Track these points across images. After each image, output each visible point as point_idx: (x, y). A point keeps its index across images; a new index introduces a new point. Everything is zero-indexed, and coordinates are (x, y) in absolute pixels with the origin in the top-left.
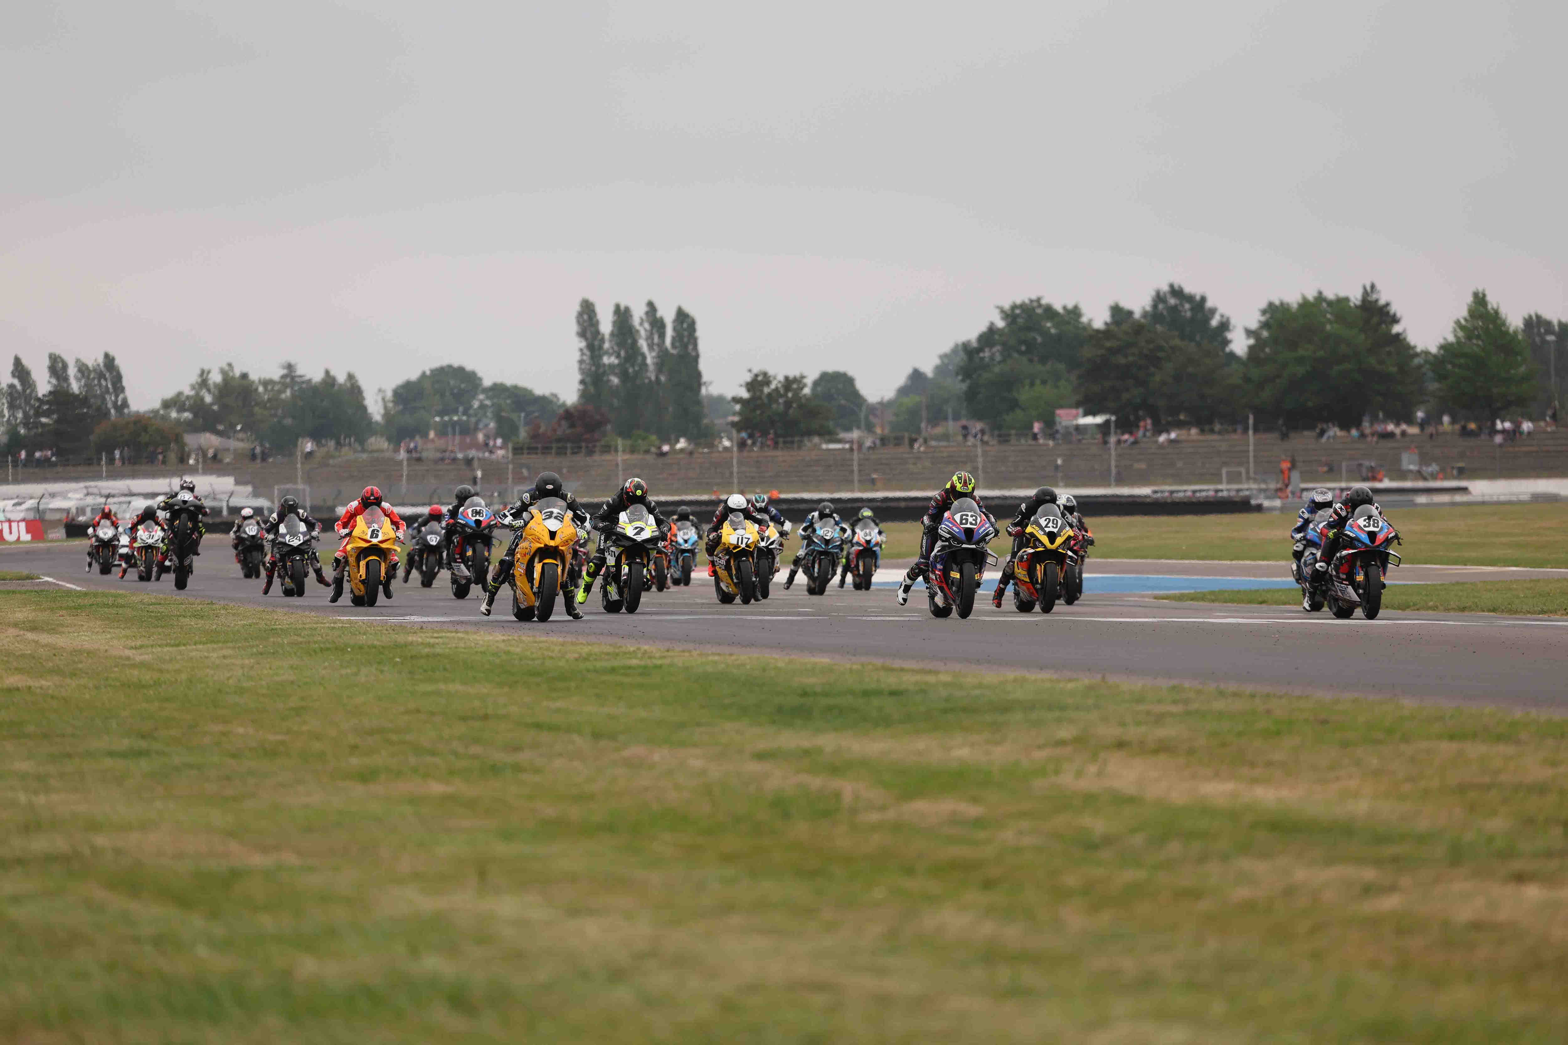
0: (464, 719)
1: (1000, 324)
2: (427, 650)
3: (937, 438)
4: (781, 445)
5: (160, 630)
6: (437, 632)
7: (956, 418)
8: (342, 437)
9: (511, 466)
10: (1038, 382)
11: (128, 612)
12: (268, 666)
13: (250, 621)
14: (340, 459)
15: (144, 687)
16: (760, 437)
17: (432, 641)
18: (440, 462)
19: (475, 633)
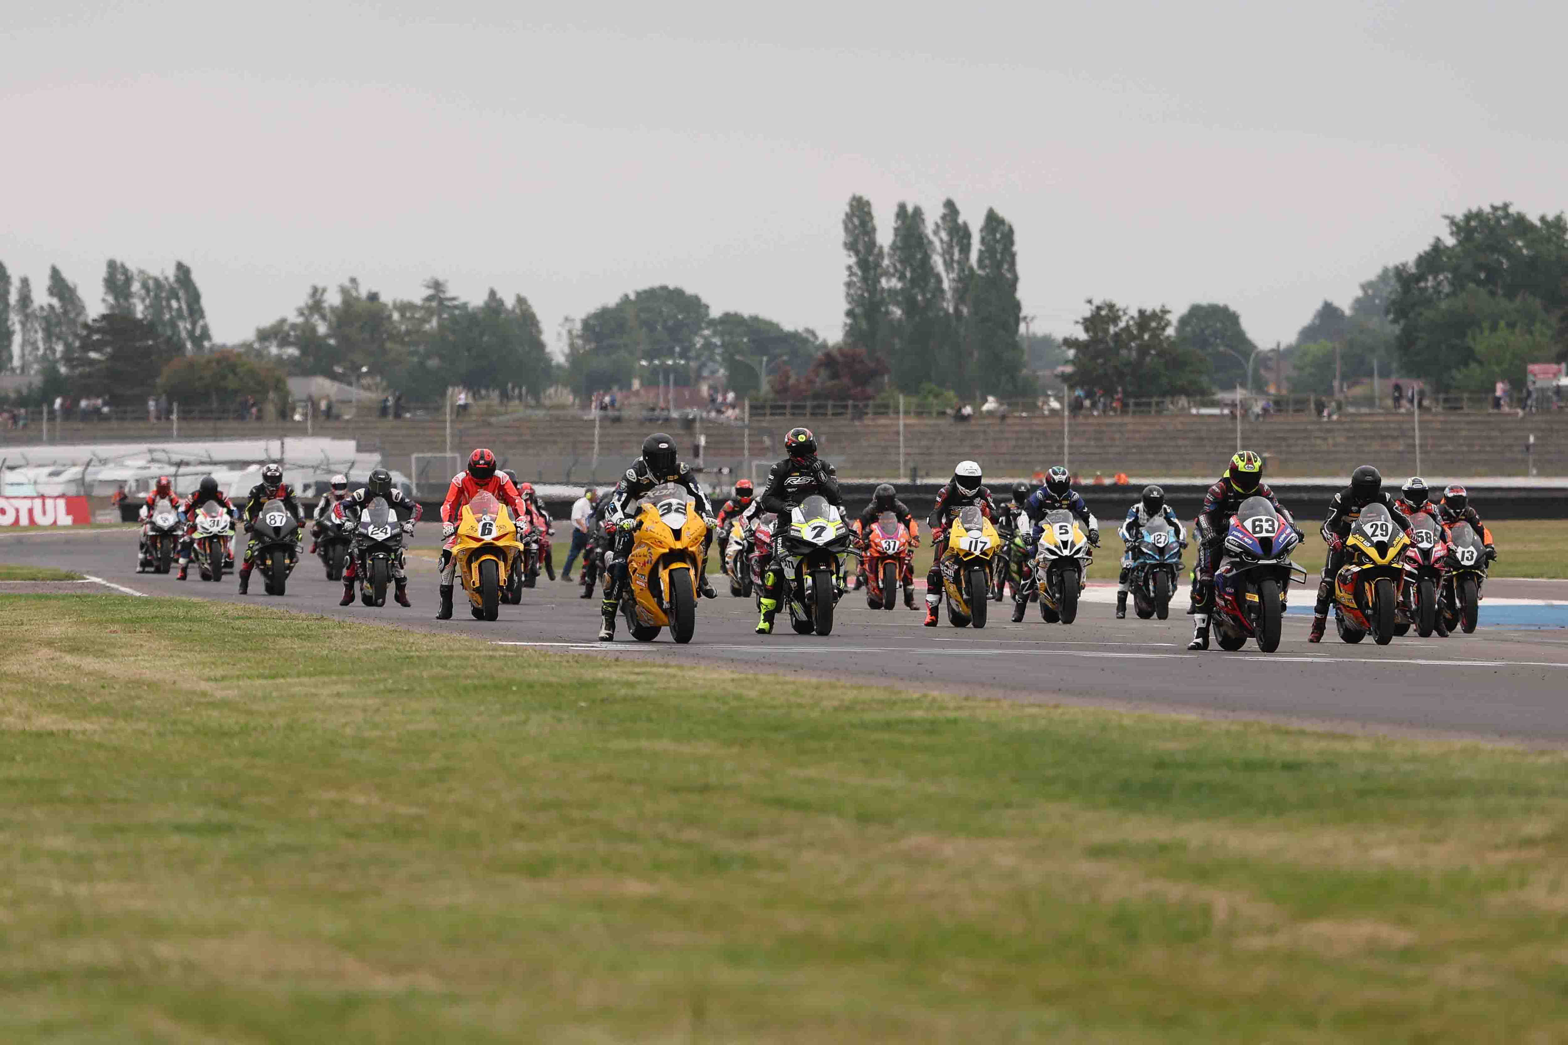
0: (676, 790)
1: (1450, 241)
2: (623, 692)
3: (1356, 402)
4: (1131, 408)
5: (250, 655)
6: (638, 666)
7: (1385, 374)
8: (510, 385)
9: (747, 432)
10: (1502, 324)
11: (206, 629)
12: (399, 709)
13: (375, 646)
14: (508, 417)
15: (224, 734)
16: (1102, 396)
17: (632, 678)
18: (647, 423)
19: (693, 668)
